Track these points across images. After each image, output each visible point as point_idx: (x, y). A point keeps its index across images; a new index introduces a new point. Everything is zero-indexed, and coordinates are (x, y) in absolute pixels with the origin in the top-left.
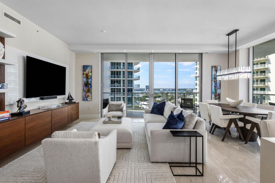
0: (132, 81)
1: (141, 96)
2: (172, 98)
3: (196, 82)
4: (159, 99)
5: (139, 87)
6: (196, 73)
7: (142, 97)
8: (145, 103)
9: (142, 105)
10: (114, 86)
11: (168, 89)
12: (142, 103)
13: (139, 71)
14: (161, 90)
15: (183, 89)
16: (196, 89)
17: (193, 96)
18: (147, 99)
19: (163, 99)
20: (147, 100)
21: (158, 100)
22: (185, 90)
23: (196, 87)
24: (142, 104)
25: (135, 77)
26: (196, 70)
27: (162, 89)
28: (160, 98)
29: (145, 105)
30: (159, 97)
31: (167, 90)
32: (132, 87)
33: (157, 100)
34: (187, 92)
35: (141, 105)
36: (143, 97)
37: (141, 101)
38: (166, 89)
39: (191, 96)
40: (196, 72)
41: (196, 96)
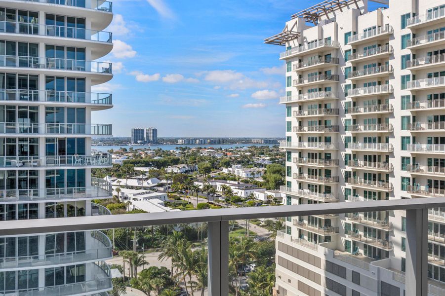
0: (82, 111)
1: (117, 159)
2: (213, 164)
3: (288, 119)
4: (176, 170)
5: (111, 134)
6: (289, 93)
7: (121, 163)
8: (133, 182)
9: (123, 190)
10: (13, 131)
11: (199, 139)
12: (121, 184)
13: (111, 77)
14: (180, 141)
15: (241, 141)
16: (289, 139)
17: (268, 158)
18: (136, 169)
19: (187, 168)
20: (137, 173)
21: (172, 173)
22: (247, 141)
23: (288, 134)
24: (123, 187)
25: (94, 97)
26: (289, 85)
27: (182, 139)
28: (177, 166)
29: (132, 188)
30: (176, 162)
31: (198, 141)
32: (84, 132)
33: (170, 171)
34: (253, 147)
35: (118, 190)
36: (125, 163)
37: (119, 176)
38: (195, 139)
39: (264, 160)
40: (288, 89)
41: (289, 159)
